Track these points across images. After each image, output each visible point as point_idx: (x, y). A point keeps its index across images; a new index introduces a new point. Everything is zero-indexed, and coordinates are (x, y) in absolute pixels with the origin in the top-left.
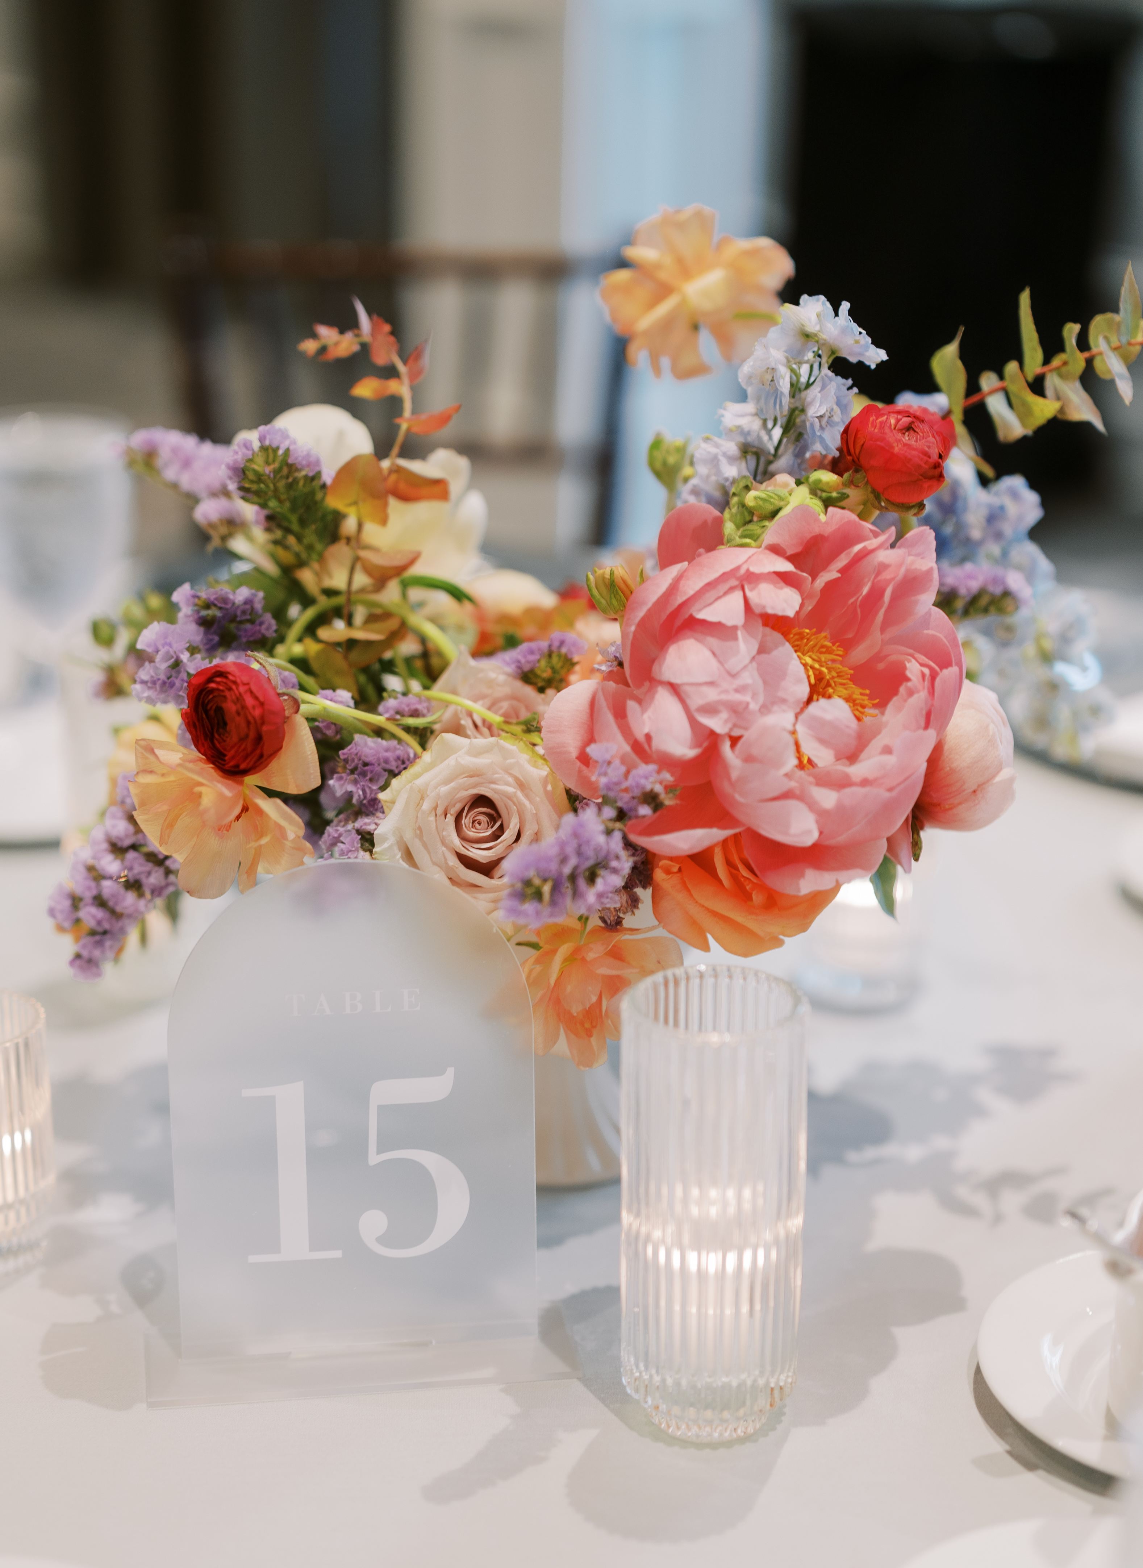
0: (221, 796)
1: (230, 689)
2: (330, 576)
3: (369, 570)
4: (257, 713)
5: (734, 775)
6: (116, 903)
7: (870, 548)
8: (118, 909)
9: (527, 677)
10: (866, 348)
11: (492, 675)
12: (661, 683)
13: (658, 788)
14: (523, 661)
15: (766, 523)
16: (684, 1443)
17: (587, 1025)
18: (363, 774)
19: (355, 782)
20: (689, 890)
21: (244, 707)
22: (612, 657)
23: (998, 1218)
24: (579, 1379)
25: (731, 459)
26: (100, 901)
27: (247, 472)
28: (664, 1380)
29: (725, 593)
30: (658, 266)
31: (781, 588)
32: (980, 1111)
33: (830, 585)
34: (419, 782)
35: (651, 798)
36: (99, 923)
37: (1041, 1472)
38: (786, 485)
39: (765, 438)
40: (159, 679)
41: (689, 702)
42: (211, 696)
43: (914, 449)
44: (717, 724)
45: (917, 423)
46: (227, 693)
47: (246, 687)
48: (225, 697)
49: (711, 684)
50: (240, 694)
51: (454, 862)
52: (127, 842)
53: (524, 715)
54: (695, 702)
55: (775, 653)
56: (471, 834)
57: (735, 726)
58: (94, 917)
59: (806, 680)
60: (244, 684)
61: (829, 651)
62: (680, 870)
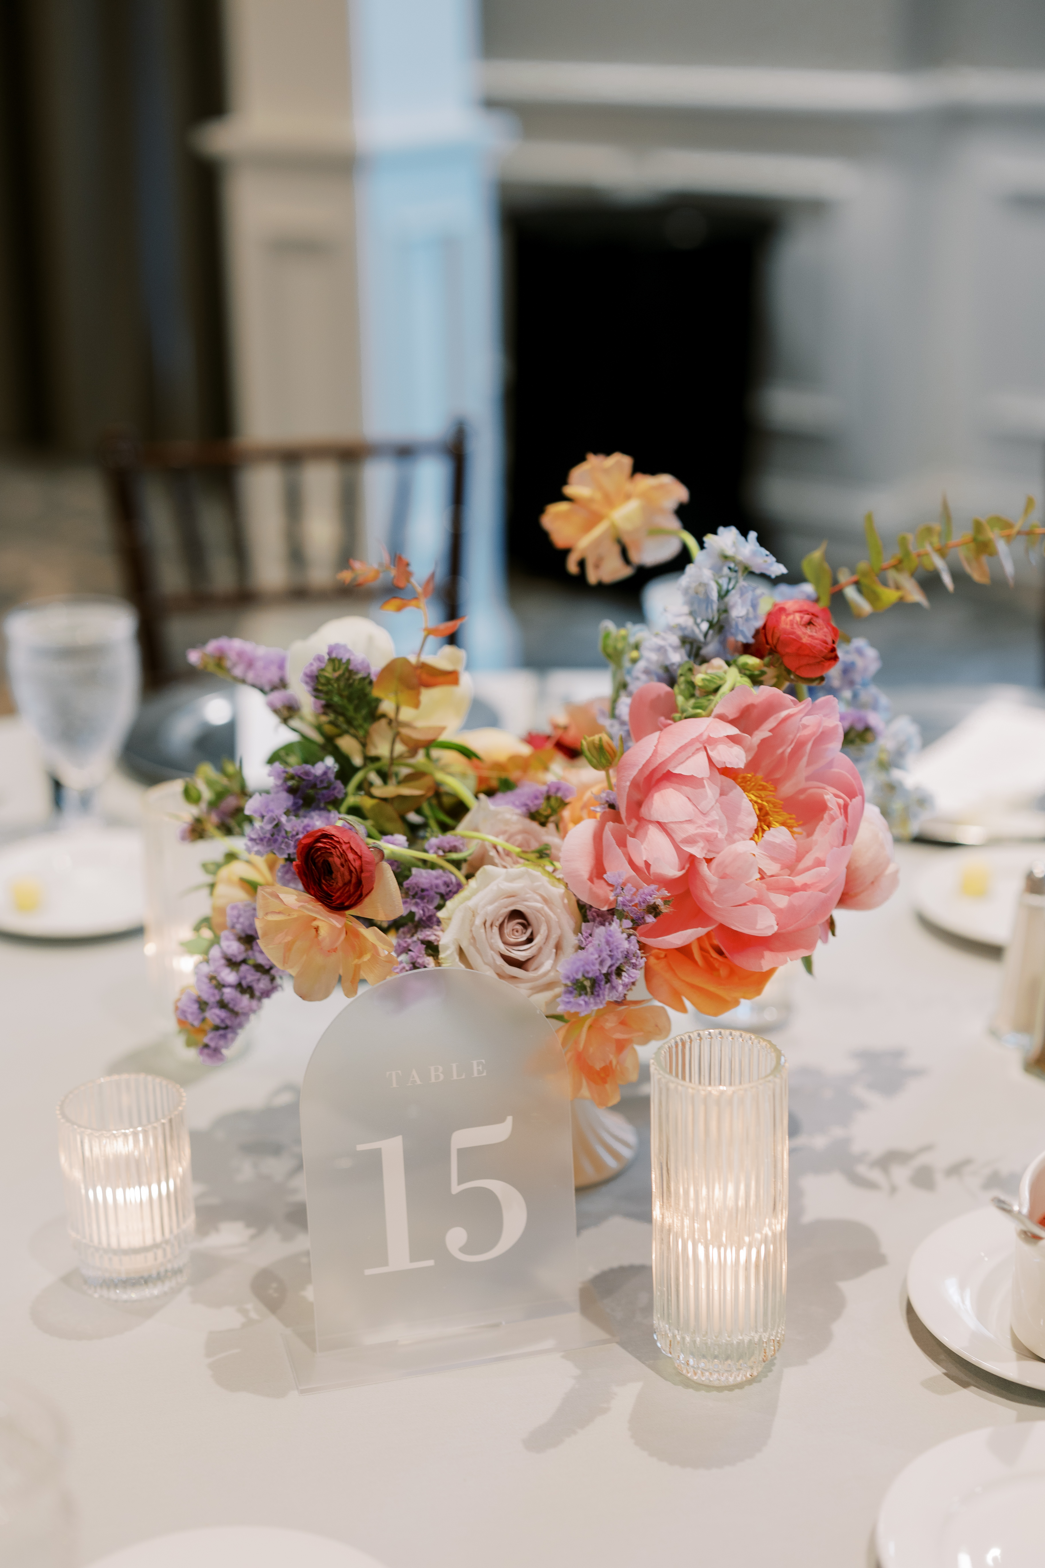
0: (333, 927)
1: (335, 847)
2: (375, 747)
3: (406, 741)
4: (357, 864)
5: (712, 888)
6: (235, 1005)
7: (792, 713)
8: (236, 1009)
9: (533, 816)
10: (771, 565)
11: (508, 816)
12: (651, 822)
13: (659, 902)
14: (531, 804)
15: (711, 697)
16: (709, 1388)
17: (603, 1075)
18: (422, 898)
19: (417, 904)
20: (673, 970)
21: (347, 860)
22: (604, 801)
23: (894, 1189)
24: (617, 1343)
25: (675, 649)
26: (222, 1005)
27: (320, 679)
28: (683, 1339)
29: (693, 754)
30: (591, 500)
31: (731, 747)
32: (861, 1105)
33: (764, 741)
34: (471, 903)
35: (654, 910)
36: (223, 1021)
37: (973, 1388)
38: (720, 667)
39: (697, 631)
40: (265, 837)
41: (674, 836)
42: (319, 853)
43: (816, 639)
44: (697, 851)
45: (815, 619)
46: (333, 850)
47: (348, 845)
48: (331, 853)
49: (689, 821)
50: (343, 850)
51: (500, 962)
52: (240, 958)
53: (535, 845)
54: (679, 836)
55: (731, 794)
56: (512, 940)
57: (709, 851)
58: (218, 1016)
59: (755, 813)
60: (346, 843)
61: (764, 788)
62: (666, 956)
